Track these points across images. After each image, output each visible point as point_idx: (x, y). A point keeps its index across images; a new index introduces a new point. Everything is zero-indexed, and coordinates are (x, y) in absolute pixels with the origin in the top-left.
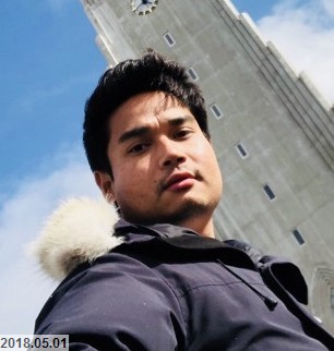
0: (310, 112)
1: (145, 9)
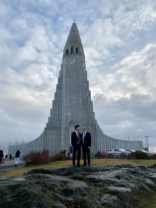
1: (71, 63)
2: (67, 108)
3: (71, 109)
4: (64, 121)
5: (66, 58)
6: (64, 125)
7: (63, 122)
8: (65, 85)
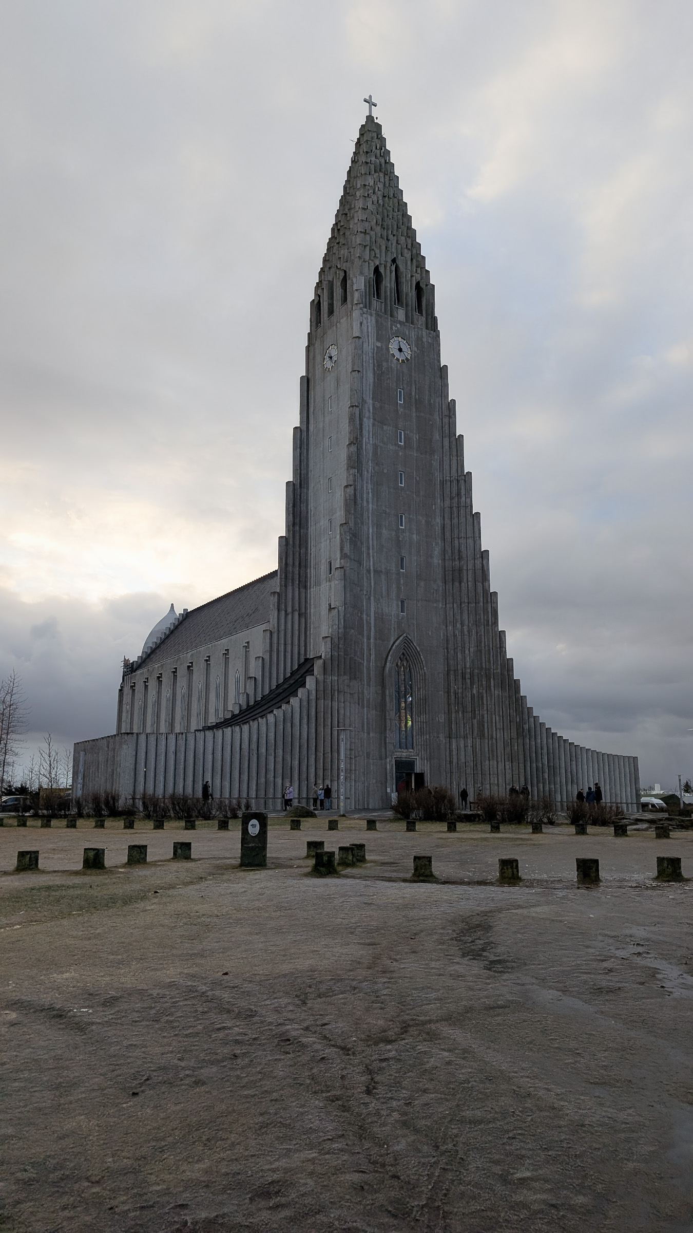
0: (462, 541)
1: (397, 354)
2: (383, 577)
3: (399, 588)
4: (372, 640)
5: (374, 312)
6: (373, 657)
7: (369, 644)
8: (371, 455)
